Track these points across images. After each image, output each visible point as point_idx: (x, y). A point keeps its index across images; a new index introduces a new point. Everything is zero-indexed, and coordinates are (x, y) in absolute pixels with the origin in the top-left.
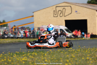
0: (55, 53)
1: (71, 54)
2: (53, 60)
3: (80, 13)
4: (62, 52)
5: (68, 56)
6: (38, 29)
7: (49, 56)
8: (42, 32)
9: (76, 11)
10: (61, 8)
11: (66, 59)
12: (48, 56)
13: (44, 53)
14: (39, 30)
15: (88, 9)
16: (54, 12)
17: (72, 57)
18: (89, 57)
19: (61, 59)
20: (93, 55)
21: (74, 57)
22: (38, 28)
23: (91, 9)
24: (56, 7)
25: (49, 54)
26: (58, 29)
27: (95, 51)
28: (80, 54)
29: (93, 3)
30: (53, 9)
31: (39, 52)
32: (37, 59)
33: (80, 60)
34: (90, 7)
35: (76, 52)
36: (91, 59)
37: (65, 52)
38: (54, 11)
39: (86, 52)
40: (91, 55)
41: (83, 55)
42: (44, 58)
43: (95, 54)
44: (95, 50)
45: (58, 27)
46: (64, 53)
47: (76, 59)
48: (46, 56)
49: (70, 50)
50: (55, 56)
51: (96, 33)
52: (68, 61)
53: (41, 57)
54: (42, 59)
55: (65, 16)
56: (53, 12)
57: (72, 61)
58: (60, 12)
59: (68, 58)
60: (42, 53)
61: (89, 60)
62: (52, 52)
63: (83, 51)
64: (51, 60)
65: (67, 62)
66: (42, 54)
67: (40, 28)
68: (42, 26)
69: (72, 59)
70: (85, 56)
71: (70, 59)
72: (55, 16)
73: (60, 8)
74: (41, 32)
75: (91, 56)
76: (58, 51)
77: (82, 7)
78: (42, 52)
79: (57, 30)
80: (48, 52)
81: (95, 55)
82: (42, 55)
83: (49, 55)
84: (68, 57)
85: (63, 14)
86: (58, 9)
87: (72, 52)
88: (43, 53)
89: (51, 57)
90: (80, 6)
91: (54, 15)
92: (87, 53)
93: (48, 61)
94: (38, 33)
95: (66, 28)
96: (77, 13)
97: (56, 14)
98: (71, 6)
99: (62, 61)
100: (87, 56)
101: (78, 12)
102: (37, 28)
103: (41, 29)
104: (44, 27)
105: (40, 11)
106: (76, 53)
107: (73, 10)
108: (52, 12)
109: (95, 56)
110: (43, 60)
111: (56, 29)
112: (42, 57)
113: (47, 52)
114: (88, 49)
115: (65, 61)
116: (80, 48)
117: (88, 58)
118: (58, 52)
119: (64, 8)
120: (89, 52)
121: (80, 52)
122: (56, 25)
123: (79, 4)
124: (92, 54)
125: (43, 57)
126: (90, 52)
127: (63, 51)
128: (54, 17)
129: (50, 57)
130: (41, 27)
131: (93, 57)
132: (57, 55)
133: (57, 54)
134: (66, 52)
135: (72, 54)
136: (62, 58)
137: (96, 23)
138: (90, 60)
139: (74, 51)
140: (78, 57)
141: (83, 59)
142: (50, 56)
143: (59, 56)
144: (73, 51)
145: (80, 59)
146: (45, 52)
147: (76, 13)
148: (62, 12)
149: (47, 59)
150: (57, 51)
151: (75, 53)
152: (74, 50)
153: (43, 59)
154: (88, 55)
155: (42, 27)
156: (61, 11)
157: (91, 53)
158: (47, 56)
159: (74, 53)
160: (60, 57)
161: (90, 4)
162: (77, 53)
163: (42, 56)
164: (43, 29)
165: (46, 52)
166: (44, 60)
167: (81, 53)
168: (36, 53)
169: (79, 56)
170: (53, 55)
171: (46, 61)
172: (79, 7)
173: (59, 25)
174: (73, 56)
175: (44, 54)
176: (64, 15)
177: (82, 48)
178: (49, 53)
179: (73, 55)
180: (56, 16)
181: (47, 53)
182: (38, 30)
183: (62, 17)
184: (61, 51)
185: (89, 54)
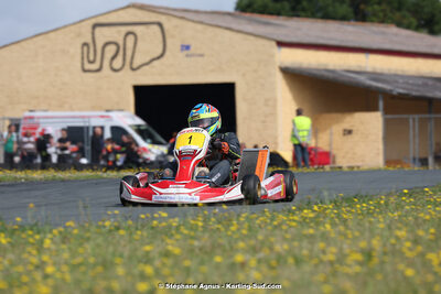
0: (88, 235)
1: (163, 241)
2: (83, 268)
3: (202, 55)
4: (122, 232)
5: (148, 248)
6: (10, 127)
7: (63, 250)
8: (29, 142)
9: (186, 43)
10: (119, 32)
11: (140, 261)
12: (57, 251)
13: (39, 233)
14: (17, 130)
15: (240, 36)
16: (85, 48)
17: (167, 254)
18: (245, 251)
19: (118, 260)
20: (262, 243)
21: (177, 251)
22: (11, 120)
23: (252, 38)
24: (95, 26)
25: (65, 239)
26: (102, 128)
27: (271, 224)
28: (206, 240)
29: (264, 11)
30: (79, 35)
31: (15, 230)
32: (6, 262)
33: (204, 269)
34: (250, 28)
35: (186, 232)
36: (253, 263)
37: (137, 229)
38: (85, 44)
39: (233, 228)
40: (252, 242)
41: (220, 245)
42: (40, 259)
43: (272, 239)
44: (272, 220)
45: (102, 117)
46: (131, 234)
47: (187, 263)
48: (49, 249)
49: (160, 223)
50: (89, 251)
51: (276, 143)
52: (149, 270)
53: (25, 256)
54: (31, 263)
55: (133, 69)
56: (79, 51)
57: (166, 271)
58: (111, 50)
59: (148, 260)
60: (32, 236)
61: (243, 265)
62: (76, 231)
63: (220, 226)
64: (74, 268)
65: (143, 277)
66: (31, 240)
67: (22, 122)
68: (31, 111)
69: (169, 262)
70: (224, 251)
71: (157, 263)
72: (88, 66)
73: (114, 29)
74: (25, 139)
75: (254, 250)
76: (105, 227)
77: (211, 29)
78: (31, 229)
79: (98, 130)
80: (60, 233)
81: (272, 243)
82: (33, 244)
83: (64, 242)
84: (148, 252)
85: (124, 59)
86: (103, 35)
87: (168, 232)
88: (37, 237)
89: (74, 254)
90: (201, 23)
91: (83, 64)
92: (235, 236)
93: (59, 270)
94: (10, 145)
95: (139, 121)
96: (187, 56)
97: (91, 58)
98: (160, 25)
99: (120, 271)
100: (233, 250)
101: (192, 50)
102: (7, 123)
103: (24, 128)
104: (39, 118)
105: (23, 44)
106: (185, 235)
107: (169, 41)
108: (76, 50)
109: (271, 249)
110: (37, 267)
111: (94, 128)
112: (29, 253)
113: (55, 231)
114: (239, 215)
115: (136, 271)
116: (206, 212)
117: (239, 258)
118: (103, 230)
119: (128, 33)
120: (244, 232)
121: (203, 232)
122: (93, 108)
123: (197, 12)
124: (260, 237)
125: (34, 252)
126: (250, 229)
127: (129, 227)
128: (85, 71)
129: (66, 255)
130: (26, 118)
131: (261, 255)
132: (98, 246)
133: (100, 240)
134: (139, 232)
135: (169, 241)
136: (121, 256)
137: (275, 100)
138: (251, 268)
139: (177, 228)
140: (197, 251)
141: (219, 263)
142: (70, 249)
143: (111, 249)
144: (170, 227)
145: (202, 263)
146: (45, 233)
147: (186, 52)
148: (120, 49)
149: (54, 264)
150: (99, 227)
151: (181, 233)
152: (177, 219)
153: (35, 260)
154: (241, 244)
155: (31, 118)
156: (116, 44)
157: (256, 237)
158: (53, 247)
159: (178, 237)
160: (114, 254)
161: (248, 15)
162: (192, 233)
163: (29, 249)
164: (35, 129)
165: (51, 232)
166: (41, 266)
167: (207, 235)
168: (6, 237)
169: (201, 249)
170: (81, 245)
171: (50, 270)
172: (199, 27)
173: (108, 111)
174: (170, 248)
175: (41, 242)
176: (131, 63)
177: (215, 214)
178: (65, 237)
179: (172, 245)
180: (95, 66)
181: (55, 236)
182: (10, 132)
183: (120, 74)
184: (118, 228)
185: (243, 238)
